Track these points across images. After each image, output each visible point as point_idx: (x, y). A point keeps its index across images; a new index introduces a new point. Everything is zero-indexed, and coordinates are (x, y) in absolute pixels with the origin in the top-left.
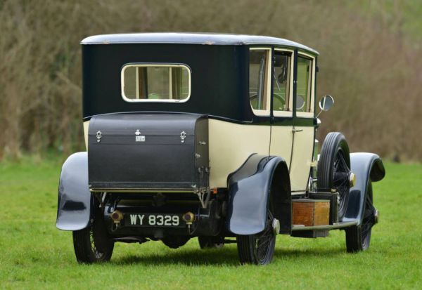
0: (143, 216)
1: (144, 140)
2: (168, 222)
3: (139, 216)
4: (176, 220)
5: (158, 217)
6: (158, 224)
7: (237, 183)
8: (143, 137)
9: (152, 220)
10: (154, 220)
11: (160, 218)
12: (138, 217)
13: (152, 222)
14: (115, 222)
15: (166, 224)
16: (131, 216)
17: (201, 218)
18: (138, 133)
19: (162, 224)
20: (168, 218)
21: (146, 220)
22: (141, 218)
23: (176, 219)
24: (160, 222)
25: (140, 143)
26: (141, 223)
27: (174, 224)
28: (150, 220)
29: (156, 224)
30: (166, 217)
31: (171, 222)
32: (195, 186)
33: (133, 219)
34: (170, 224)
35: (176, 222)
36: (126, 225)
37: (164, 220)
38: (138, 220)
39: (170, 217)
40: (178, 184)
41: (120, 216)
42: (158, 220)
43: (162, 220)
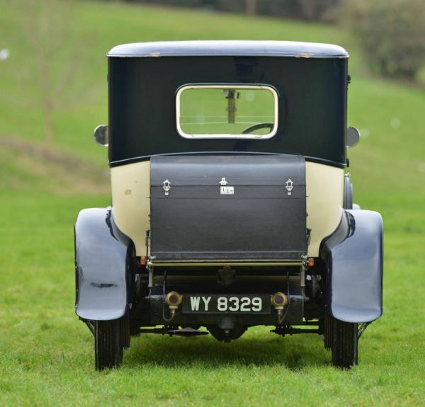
0: (209, 298)
1: (232, 193)
2: (245, 307)
3: (204, 298)
4: (257, 303)
5: (231, 300)
6: (231, 309)
7: (331, 252)
8: (232, 188)
9: (222, 303)
10: (225, 304)
11: (235, 301)
12: (201, 300)
13: (222, 307)
14: (171, 307)
15: (242, 309)
16: (192, 298)
17: (292, 300)
18: (223, 182)
19: (236, 309)
20: (246, 301)
21: (213, 304)
22: (207, 302)
23: (257, 301)
24: (235, 307)
25: (227, 196)
26: (206, 309)
27: (254, 309)
28: (220, 304)
29: (228, 310)
30: (242, 300)
31: (251, 306)
33: (195, 303)
34: (249, 310)
35: (257, 307)
36: (185, 312)
37: (240, 303)
38: (202, 304)
39: (248, 299)
40: (281, 254)
41: (180, 298)
42: (231, 304)
43: (237, 304)
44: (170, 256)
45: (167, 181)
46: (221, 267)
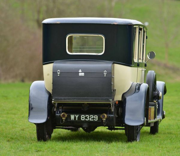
0: (78, 115)
1: (83, 75)
2: (91, 119)
3: (76, 115)
4: (96, 118)
5: (86, 116)
6: (86, 119)
7: (126, 98)
8: (83, 73)
9: (83, 117)
10: (84, 118)
11: (88, 117)
12: (75, 116)
13: (83, 119)
14: (63, 119)
15: (90, 120)
16: (71, 115)
17: (109, 117)
18: (80, 71)
19: (88, 120)
20: (92, 117)
21: (79, 118)
22: (77, 117)
23: (96, 117)
24: (87, 119)
25: (81, 77)
26: (77, 119)
27: (95, 120)
28: (82, 118)
29: (85, 120)
30: (90, 116)
31: (93, 119)
32: (111, 100)
33: (72, 117)
34: (93, 120)
35: (96, 119)
36: (68, 120)
37: (90, 117)
38: (75, 118)
39: (92, 116)
40: (102, 99)
41: (66, 115)
42: (86, 118)
43: (88, 118)
44: (59, 99)
45: (59, 70)
46: (84, 104)
